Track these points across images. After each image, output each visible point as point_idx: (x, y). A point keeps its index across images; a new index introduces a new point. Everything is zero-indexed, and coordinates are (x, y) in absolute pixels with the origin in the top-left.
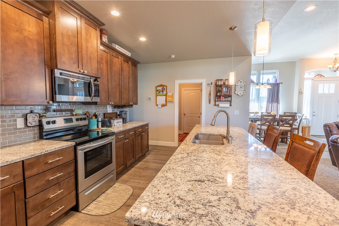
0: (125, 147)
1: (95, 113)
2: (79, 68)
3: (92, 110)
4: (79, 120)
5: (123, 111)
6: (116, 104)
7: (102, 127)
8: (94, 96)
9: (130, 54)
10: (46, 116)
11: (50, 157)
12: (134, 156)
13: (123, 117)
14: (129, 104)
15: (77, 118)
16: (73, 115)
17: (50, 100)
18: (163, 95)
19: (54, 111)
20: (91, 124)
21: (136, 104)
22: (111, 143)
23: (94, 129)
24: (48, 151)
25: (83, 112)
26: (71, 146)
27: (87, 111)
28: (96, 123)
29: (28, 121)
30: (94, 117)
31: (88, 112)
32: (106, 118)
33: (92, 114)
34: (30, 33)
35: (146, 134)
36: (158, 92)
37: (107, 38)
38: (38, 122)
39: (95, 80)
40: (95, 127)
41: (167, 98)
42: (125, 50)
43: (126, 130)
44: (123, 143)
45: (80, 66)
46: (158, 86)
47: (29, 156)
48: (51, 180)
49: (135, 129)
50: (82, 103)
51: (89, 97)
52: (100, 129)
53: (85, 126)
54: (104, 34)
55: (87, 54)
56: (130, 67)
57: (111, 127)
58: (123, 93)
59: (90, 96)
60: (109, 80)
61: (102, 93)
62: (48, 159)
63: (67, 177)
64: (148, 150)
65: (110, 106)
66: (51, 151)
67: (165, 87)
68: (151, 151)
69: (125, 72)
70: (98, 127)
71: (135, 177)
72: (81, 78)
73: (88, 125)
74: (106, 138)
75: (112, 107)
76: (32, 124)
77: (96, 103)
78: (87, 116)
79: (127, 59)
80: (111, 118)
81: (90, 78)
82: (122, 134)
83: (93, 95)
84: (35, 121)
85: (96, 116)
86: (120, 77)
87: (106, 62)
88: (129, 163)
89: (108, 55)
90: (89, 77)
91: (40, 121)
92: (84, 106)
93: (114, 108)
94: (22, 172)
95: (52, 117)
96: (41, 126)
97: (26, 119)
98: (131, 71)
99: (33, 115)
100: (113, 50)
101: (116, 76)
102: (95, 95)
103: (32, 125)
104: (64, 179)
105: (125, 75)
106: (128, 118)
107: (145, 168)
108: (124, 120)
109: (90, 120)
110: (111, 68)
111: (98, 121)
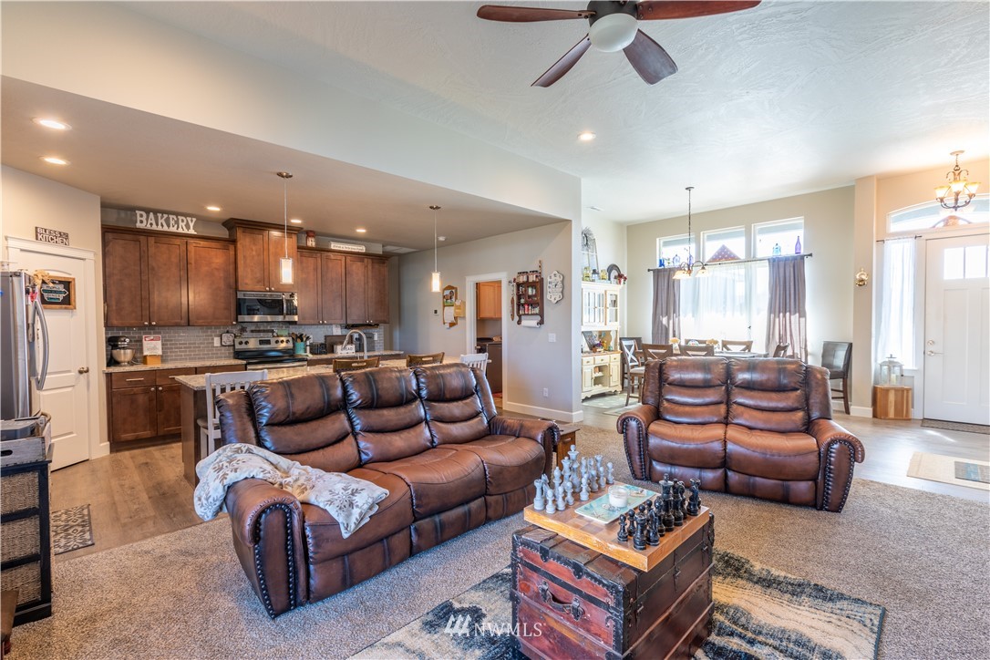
2: (264, 286)
6: (349, 324)
7: (311, 352)
8: (289, 314)
10: (241, 336)
16: (273, 336)
17: (234, 321)
18: (451, 304)
19: (252, 331)
20: (297, 348)
21: (386, 322)
25: (289, 334)
28: (303, 347)
29: (223, 341)
36: (445, 300)
37: (314, 240)
39: (291, 296)
41: (456, 310)
46: (445, 289)
54: (310, 236)
56: (366, 267)
58: (349, 307)
59: (282, 314)
65: (337, 326)
67: (454, 291)
69: (355, 275)
70: (305, 352)
73: (293, 350)
75: (342, 327)
76: (226, 344)
78: (293, 338)
79: (360, 256)
81: (283, 294)
83: (285, 313)
84: (230, 341)
86: (343, 285)
90: (280, 294)
91: (234, 341)
93: (345, 328)
96: (234, 345)
97: (221, 339)
98: (370, 273)
99: (228, 335)
100: (328, 252)
105: (355, 281)
111: (305, 345)
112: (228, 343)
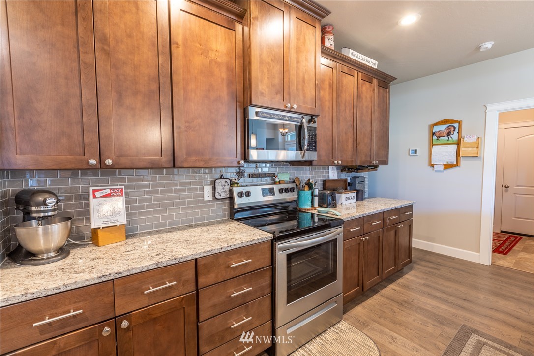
0: (361, 250)
1: (309, 180)
2: (284, 101)
3: (305, 174)
4: (283, 192)
5: (358, 177)
6: (345, 164)
7: (320, 205)
8: (308, 150)
9: (377, 63)
10: (238, 184)
11: (234, 256)
12: (380, 271)
13: (358, 188)
14: (371, 164)
15: (280, 188)
16: (275, 183)
17: (242, 159)
18: (449, 142)
19: (250, 176)
20: (302, 199)
21: (385, 162)
22: (335, 241)
23: (306, 208)
24: (230, 246)
25: (290, 179)
26: (265, 240)
27: (296, 176)
28: (310, 198)
29: (217, 191)
30: (307, 188)
31: (297, 178)
32: (328, 190)
33: (303, 183)
34: (217, 54)
35: (407, 228)
36: (435, 138)
37: (333, 39)
38: (228, 192)
39: (310, 121)
40: (308, 205)
41: (462, 149)
42: (366, 58)
43: (365, 215)
44: (358, 242)
45: (286, 96)
46: (437, 124)
47: (204, 252)
48: (233, 297)
49: (382, 215)
50: (290, 163)
51: (300, 152)
52: (316, 210)
53: (292, 201)
54: (328, 33)
55: (297, 73)
56: (374, 90)
57: (336, 207)
58: (359, 144)
59: (301, 149)
60: (335, 120)
61: (321, 144)
62: (231, 259)
63: (259, 294)
64: (410, 261)
65: (335, 167)
66: (235, 247)
67: (456, 125)
68: (415, 262)
69: (364, 100)
70: (312, 205)
71: (382, 320)
72: (286, 118)
73: (297, 201)
74: (327, 231)
75: (337, 169)
76: (220, 195)
77: (310, 163)
78: (297, 185)
79: (369, 74)
80: (335, 190)
81: (302, 117)
82: (357, 224)
83: (306, 147)
84: (225, 192)
85: (310, 185)
86: (355, 111)
87: (330, 85)
88: (368, 283)
89: (335, 71)
90: (300, 116)
91: (231, 191)
92: (292, 168)
93: (342, 171)
94: (194, 276)
95: (247, 186)
96: (231, 198)
97: (214, 188)
98: (376, 98)
99: (223, 182)
100: (344, 61)
101: (347, 111)
102: (310, 149)
103: (222, 197)
104: (254, 298)
105: (364, 108)
106: (366, 190)
107: (405, 302)
108: (360, 194)
109: (301, 192)
110: (338, 96)
111: (313, 195)
112: (223, 195)
